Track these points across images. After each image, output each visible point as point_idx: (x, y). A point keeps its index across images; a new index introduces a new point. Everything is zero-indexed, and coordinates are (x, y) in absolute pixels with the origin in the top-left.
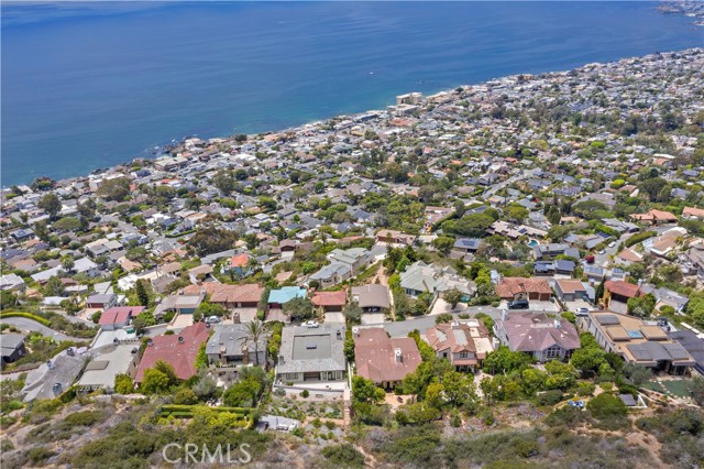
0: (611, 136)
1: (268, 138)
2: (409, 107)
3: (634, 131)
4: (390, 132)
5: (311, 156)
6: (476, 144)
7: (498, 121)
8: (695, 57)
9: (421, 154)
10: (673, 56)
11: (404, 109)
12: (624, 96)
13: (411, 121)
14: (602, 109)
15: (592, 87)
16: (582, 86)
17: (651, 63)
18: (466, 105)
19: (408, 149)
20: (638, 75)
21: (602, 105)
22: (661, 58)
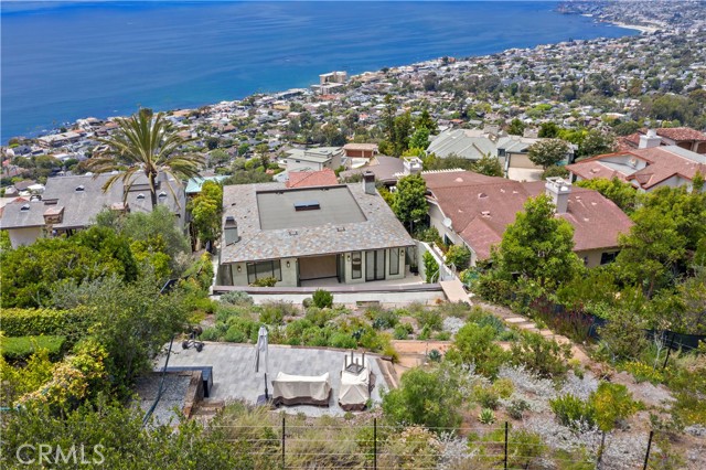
0: (553, 103)
1: (178, 114)
2: (333, 85)
3: (574, 97)
4: (317, 105)
5: (230, 127)
6: (415, 110)
7: (432, 93)
8: (606, 43)
9: (356, 120)
10: (585, 43)
11: (328, 87)
12: (551, 72)
13: (339, 97)
14: (534, 83)
15: (518, 66)
16: (508, 65)
17: (568, 49)
18: (395, 82)
19: (341, 118)
20: (558, 57)
21: (533, 79)
22: (575, 44)
